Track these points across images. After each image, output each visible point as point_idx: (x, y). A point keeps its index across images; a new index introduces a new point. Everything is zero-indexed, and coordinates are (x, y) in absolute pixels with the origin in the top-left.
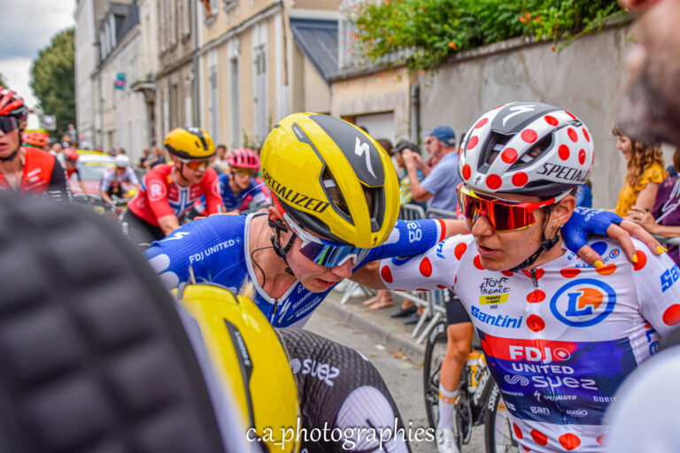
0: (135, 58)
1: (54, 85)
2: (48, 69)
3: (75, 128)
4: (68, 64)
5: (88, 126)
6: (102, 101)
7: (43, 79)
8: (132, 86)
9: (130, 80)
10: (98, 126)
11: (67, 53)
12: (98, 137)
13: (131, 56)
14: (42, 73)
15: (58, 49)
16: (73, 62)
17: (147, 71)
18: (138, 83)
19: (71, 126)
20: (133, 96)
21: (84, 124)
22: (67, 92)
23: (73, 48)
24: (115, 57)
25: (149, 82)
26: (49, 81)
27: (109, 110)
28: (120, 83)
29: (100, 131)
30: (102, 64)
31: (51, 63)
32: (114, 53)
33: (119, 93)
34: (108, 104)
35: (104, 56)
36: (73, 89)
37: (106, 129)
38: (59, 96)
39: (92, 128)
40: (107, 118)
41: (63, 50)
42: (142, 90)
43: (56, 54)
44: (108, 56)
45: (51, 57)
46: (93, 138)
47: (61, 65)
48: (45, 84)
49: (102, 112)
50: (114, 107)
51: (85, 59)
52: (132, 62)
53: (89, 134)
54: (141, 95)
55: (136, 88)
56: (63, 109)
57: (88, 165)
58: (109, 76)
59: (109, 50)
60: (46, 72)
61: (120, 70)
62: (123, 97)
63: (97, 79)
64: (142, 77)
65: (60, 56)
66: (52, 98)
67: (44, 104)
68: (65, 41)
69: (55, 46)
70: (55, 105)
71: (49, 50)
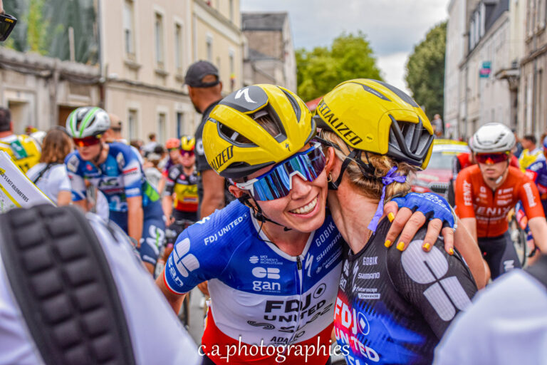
0: (502, 45)
1: (426, 77)
2: (422, 63)
3: (442, 118)
4: (439, 56)
5: (454, 114)
6: (468, 90)
7: (417, 72)
8: (496, 74)
9: (495, 69)
10: (463, 115)
11: (439, 46)
12: (462, 125)
13: (497, 44)
14: (415, 67)
15: (431, 43)
16: (444, 54)
17: (513, 58)
18: (502, 70)
19: (437, 116)
20: (498, 84)
21: (450, 113)
22: (437, 83)
23: (445, 40)
24: (483, 46)
25: (514, 69)
26: (422, 74)
27: (474, 99)
28: (485, 72)
29: (464, 120)
30: (470, 54)
31: (424, 57)
32: (482, 43)
33: (484, 81)
34: (473, 94)
35: (472, 46)
36: (442, 79)
37: (470, 118)
38: (430, 87)
39: (458, 116)
40: (471, 107)
41: (436, 43)
42: (506, 77)
43: (429, 48)
44: (476, 45)
45: (425, 50)
46: (458, 126)
47: (433, 58)
48: (418, 76)
49: (467, 101)
50: (479, 96)
51: (455, 49)
52: (497, 50)
53: (454, 123)
54: (505, 82)
55: (500, 76)
56: (433, 100)
57: (444, 154)
58: (476, 65)
59: (477, 40)
60: (419, 66)
61: (486, 59)
62: (487, 85)
63: (465, 69)
64: (507, 65)
65: (433, 48)
66: (423, 90)
67: (416, 96)
68: (438, 34)
69: (428, 40)
70: (426, 96)
71: (423, 45)
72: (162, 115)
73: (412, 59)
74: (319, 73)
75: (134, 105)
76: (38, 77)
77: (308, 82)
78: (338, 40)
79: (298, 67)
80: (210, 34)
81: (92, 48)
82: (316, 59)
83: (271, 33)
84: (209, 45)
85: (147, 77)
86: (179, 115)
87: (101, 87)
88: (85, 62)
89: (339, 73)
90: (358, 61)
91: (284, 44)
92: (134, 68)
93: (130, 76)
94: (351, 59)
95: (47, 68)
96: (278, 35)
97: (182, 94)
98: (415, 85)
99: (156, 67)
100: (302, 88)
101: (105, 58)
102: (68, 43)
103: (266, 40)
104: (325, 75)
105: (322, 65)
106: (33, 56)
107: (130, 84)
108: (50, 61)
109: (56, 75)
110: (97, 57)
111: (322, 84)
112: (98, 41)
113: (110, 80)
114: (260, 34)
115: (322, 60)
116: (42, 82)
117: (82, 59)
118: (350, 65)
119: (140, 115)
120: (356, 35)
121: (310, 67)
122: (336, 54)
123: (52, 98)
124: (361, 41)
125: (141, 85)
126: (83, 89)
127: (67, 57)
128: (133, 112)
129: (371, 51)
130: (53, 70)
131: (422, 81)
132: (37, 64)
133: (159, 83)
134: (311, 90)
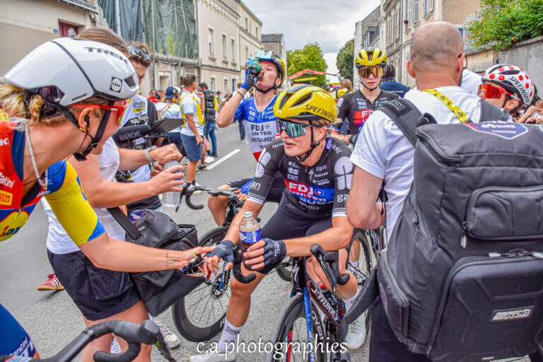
2: (343, 57)
4: (351, 54)
7: (341, 61)
11: (351, 50)
14: (340, 59)
15: (348, 48)
16: (353, 53)
22: (350, 66)
23: (353, 47)
26: (344, 62)
31: (345, 54)
38: (347, 68)
41: (350, 48)
45: (345, 51)
47: (348, 55)
48: (341, 63)
56: (349, 74)
60: (342, 59)
65: (348, 51)
66: (344, 69)
67: (341, 72)
68: (350, 44)
69: (346, 47)
70: (345, 72)
71: (344, 49)
72: (226, 80)
73: (339, 55)
74: (297, 61)
75: (213, 77)
76: (172, 65)
77: (293, 65)
78: (306, 46)
79: (288, 59)
80: (247, 44)
81: (195, 52)
82: (296, 55)
83: (275, 43)
84: (247, 49)
85: (219, 64)
86: (234, 80)
87: (199, 68)
88: (192, 58)
89: (306, 61)
90: (315, 56)
91: (281, 48)
92: (213, 60)
93: (211, 63)
94: (312, 55)
95: (176, 61)
96: (278, 44)
97: (234, 71)
98: (340, 67)
99: (223, 59)
100: (290, 68)
101: (200, 56)
102: (185, 50)
103: (273, 46)
104: (300, 62)
105: (299, 58)
106: (170, 56)
107: (212, 67)
108: (177, 58)
109: (180, 64)
110: (197, 55)
111: (299, 67)
112: (198, 49)
113: (203, 65)
114: (270, 44)
115: (300, 55)
116: (174, 67)
117: (190, 57)
118: (312, 58)
119: (216, 80)
120: (314, 44)
121: (293, 59)
122: (305, 53)
123: (178, 74)
124: (316, 47)
125: (216, 67)
126: (191, 70)
127: (184, 56)
128: (213, 79)
129: (321, 51)
130: (178, 62)
131: (344, 65)
132: (172, 59)
133: (225, 66)
134: (294, 69)
